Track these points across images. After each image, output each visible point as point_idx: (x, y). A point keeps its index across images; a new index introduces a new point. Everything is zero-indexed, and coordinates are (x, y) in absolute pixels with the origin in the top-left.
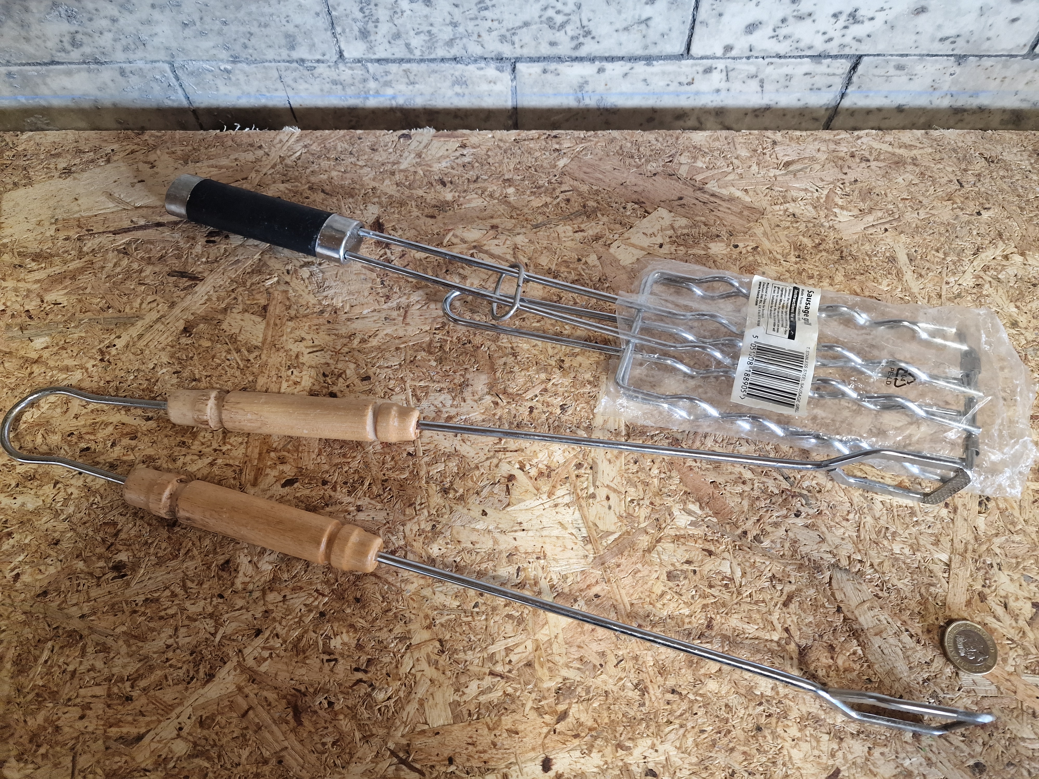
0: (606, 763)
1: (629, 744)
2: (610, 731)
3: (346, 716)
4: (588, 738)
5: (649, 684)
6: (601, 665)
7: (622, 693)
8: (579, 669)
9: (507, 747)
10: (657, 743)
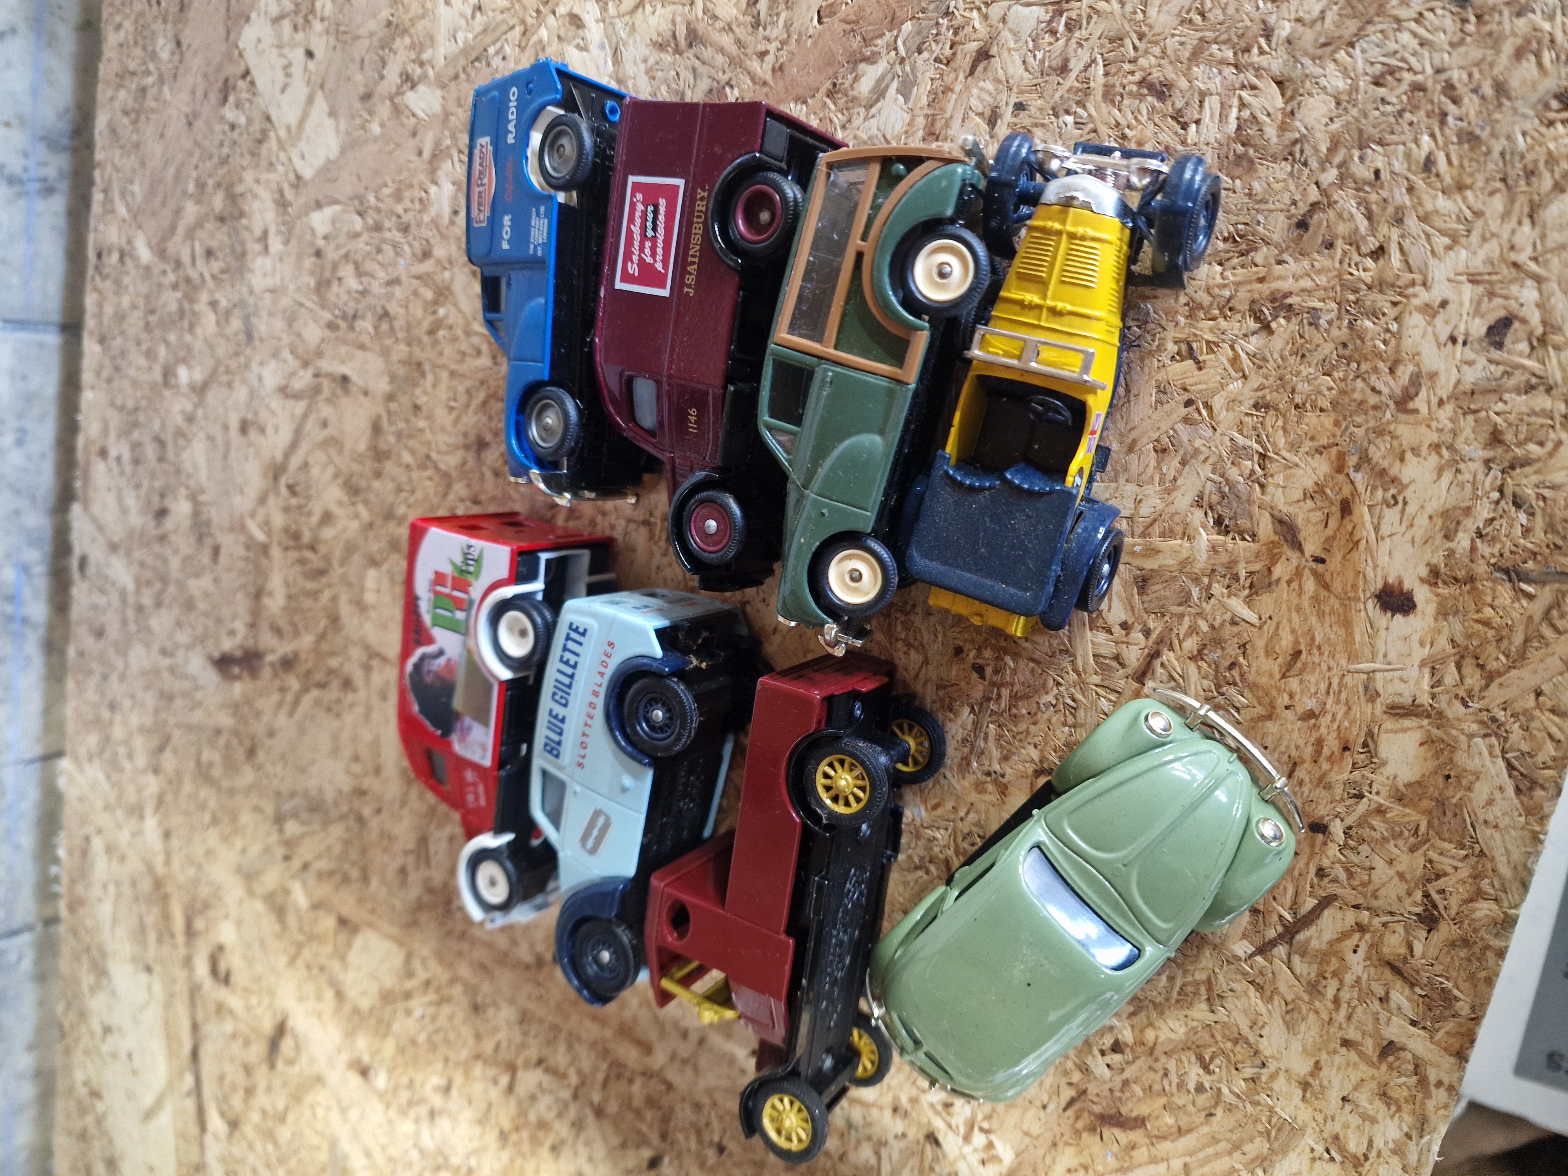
0: (1436, 447)
1: (1405, 372)
2: (1358, 419)
3: (1151, 1025)
4: (1359, 478)
5: (1265, 288)
6: (1189, 403)
7: (1271, 365)
8: (1183, 463)
9: (1323, 686)
10: (1422, 296)
